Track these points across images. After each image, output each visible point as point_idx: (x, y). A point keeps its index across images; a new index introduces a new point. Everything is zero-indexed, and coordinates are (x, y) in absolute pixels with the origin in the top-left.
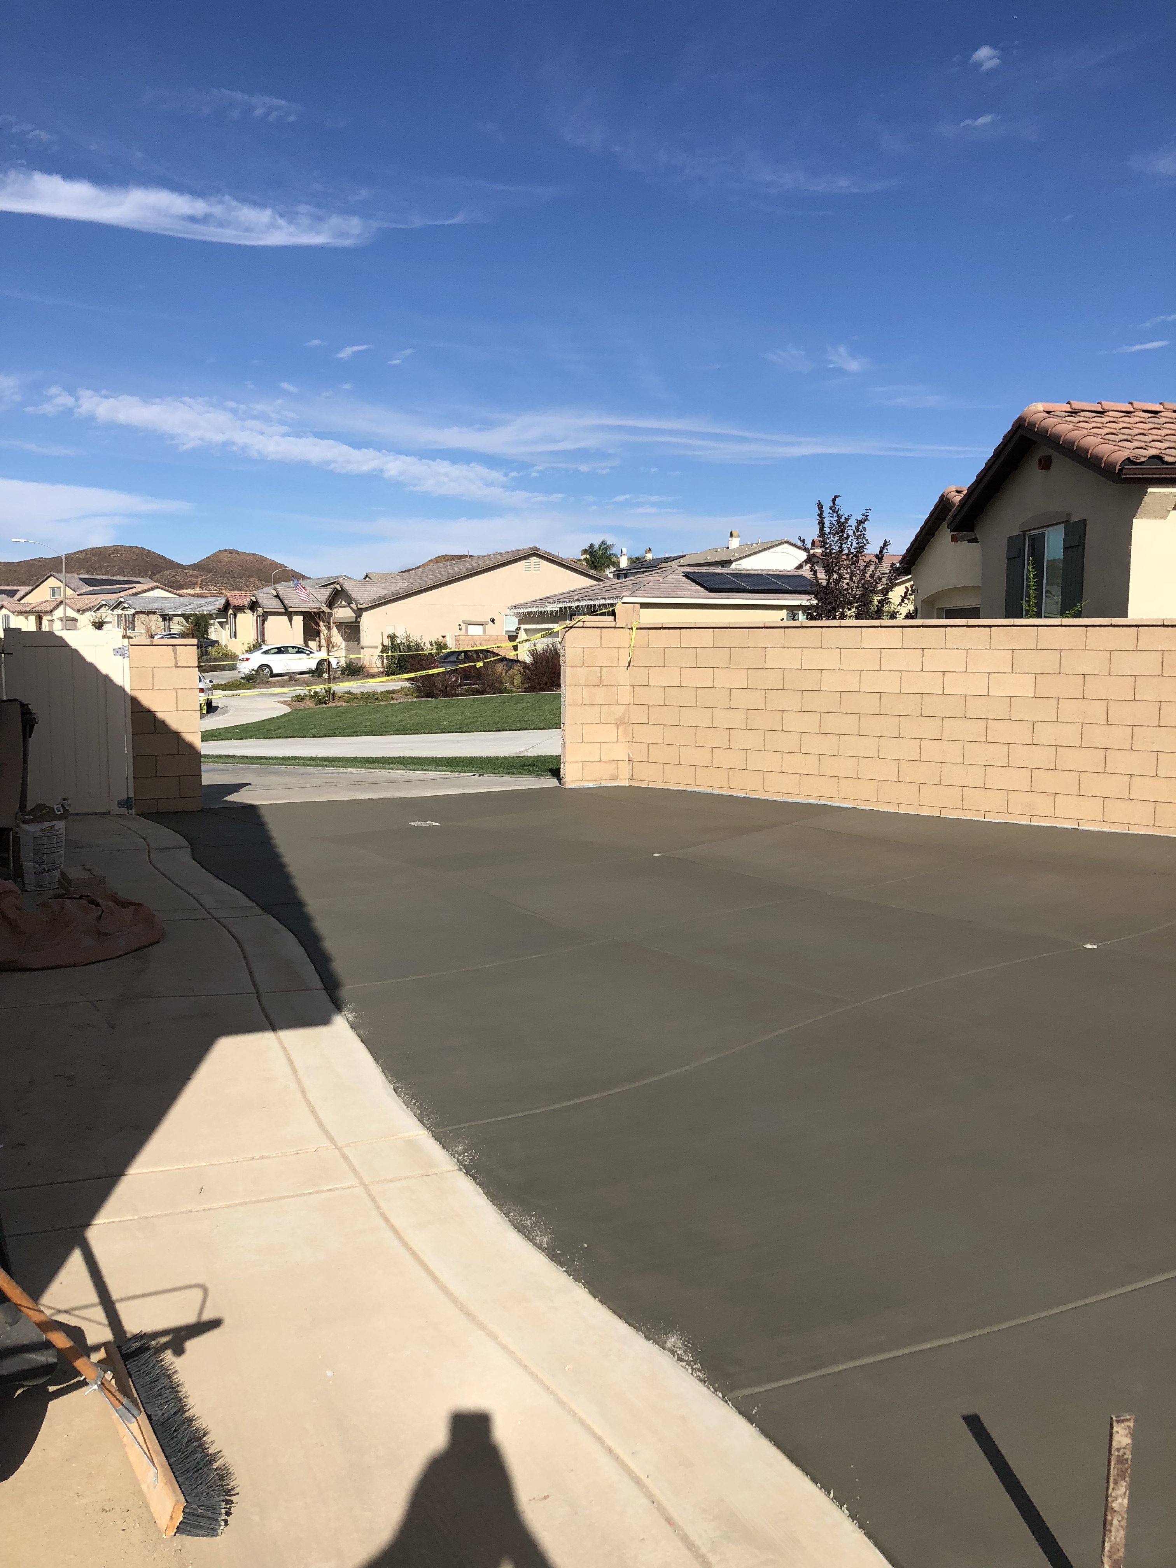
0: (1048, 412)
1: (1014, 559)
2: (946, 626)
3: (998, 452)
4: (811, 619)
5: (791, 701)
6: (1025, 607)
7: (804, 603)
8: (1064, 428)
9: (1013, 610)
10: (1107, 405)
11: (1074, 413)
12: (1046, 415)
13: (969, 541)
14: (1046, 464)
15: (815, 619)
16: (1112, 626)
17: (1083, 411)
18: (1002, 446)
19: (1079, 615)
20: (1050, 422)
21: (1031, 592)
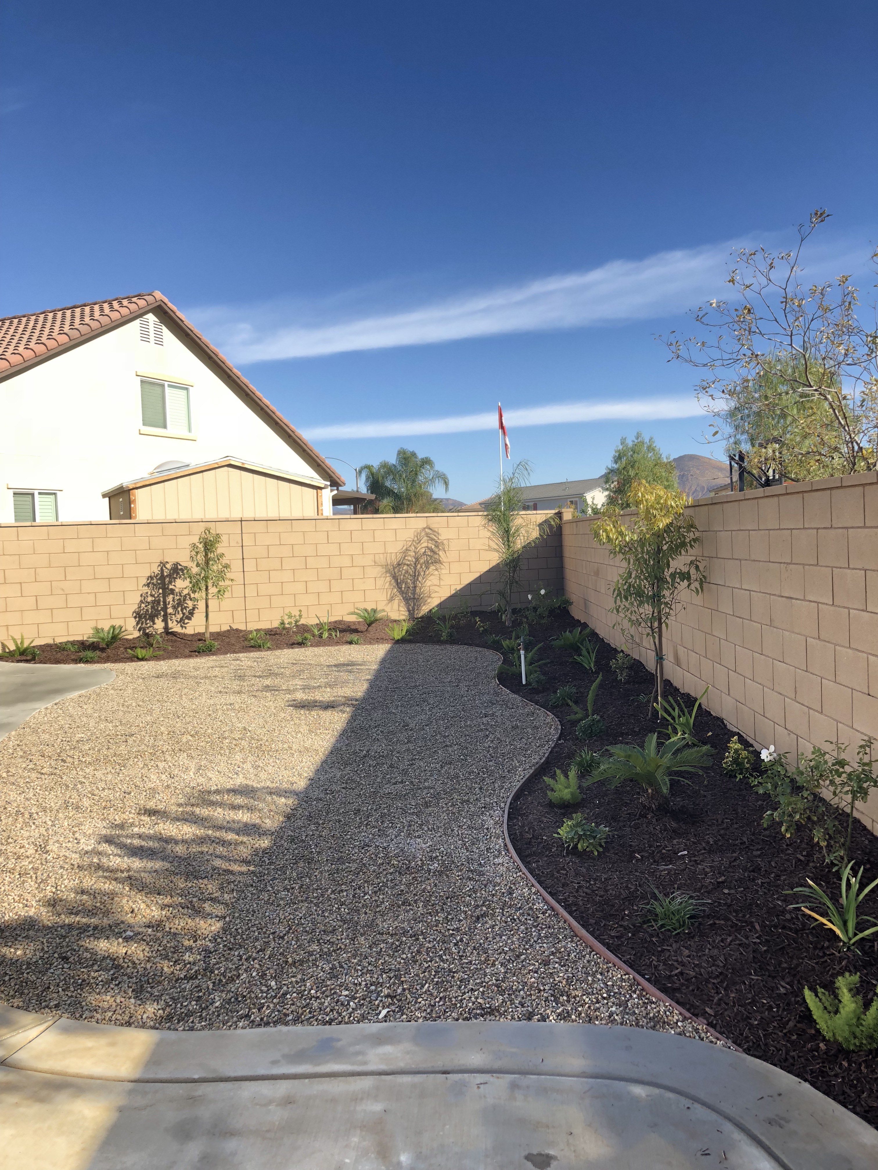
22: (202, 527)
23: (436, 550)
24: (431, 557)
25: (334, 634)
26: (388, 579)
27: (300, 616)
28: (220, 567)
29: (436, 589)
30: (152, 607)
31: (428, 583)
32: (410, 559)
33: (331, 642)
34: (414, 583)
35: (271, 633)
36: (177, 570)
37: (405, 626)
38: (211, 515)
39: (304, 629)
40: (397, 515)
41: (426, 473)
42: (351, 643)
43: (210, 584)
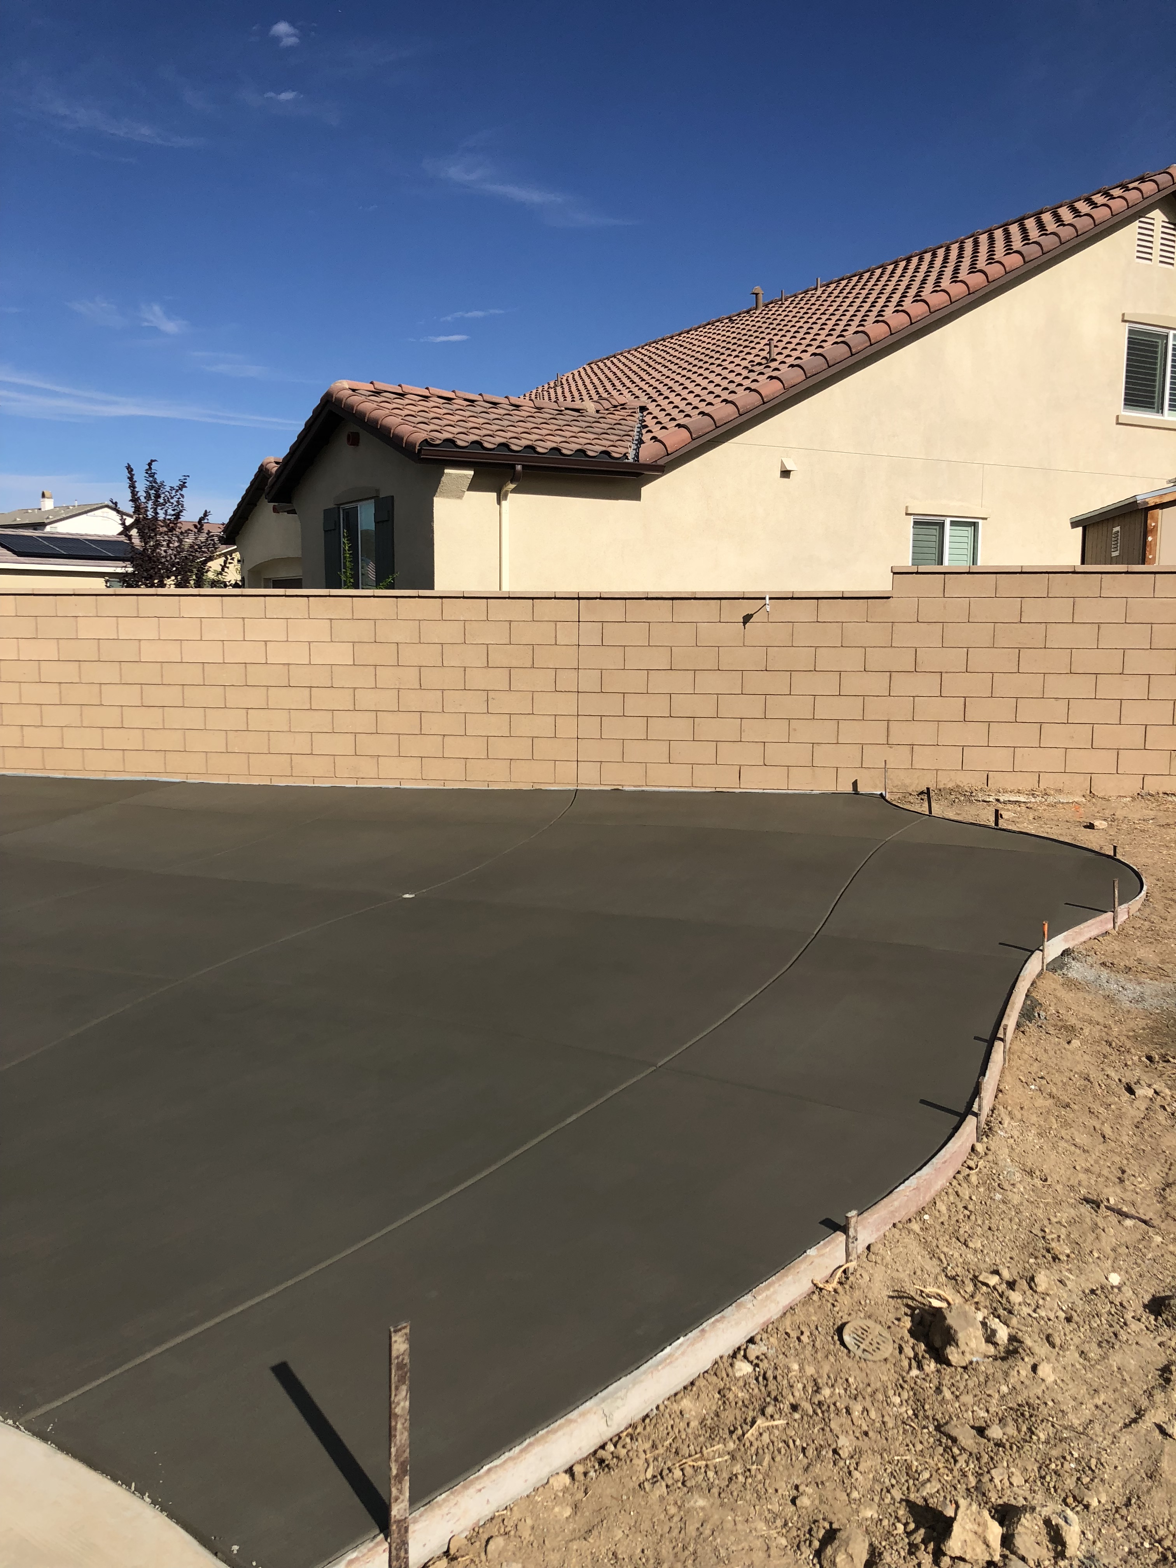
0: (354, 390)
1: (331, 532)
2: (265, 596)
3: (309, 425)
4: (127, 587)
5: (107, 673)
6: (343, 578)
7: (119, 570)
8: (368, 406)
9: (333, 582)
10: (407, 388)
11: (377, 393)
12: (351, 392)
13: (289, 512)
14: (354, 440)
15: (132, 587)
16: (419, 597)
17: (386, 391)
18: (312, 420)
19: (391, 587)
20: (355, 399)
21: (348, 564)
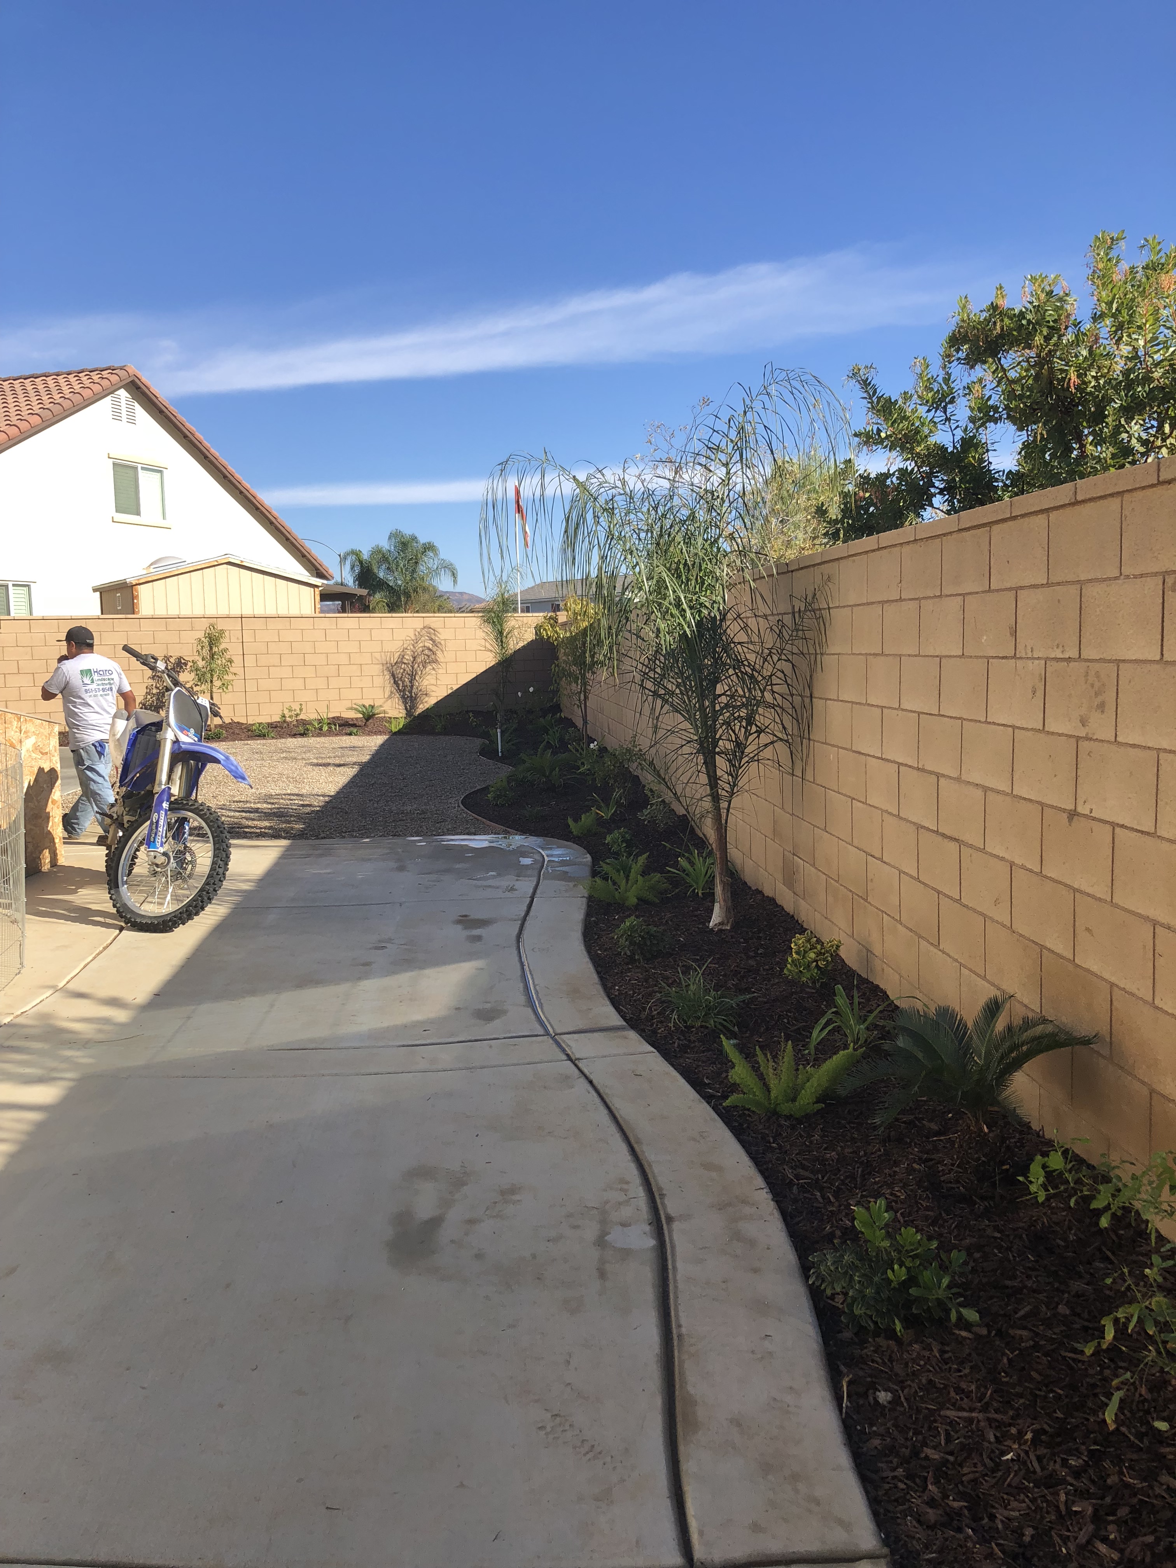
22: (205, 623)
23: (434, 649)
24: (429, 656)
25: (333, 727)
26: (388, 677)
27: (301, 710)
28: (224, 661)
29: (434, 688)
30: (158, 699)
31: (425, 683)
32: (408, 657)
33: (330, 733)
34: (411, 682)
35: (272, 726)
36: (180, 664)
37: (402, 723)
38: (211, 611)
39: (304, 723)
40: (394, 615)
41: (428, 563)
42: (350, 734)
43: (215, 678)
